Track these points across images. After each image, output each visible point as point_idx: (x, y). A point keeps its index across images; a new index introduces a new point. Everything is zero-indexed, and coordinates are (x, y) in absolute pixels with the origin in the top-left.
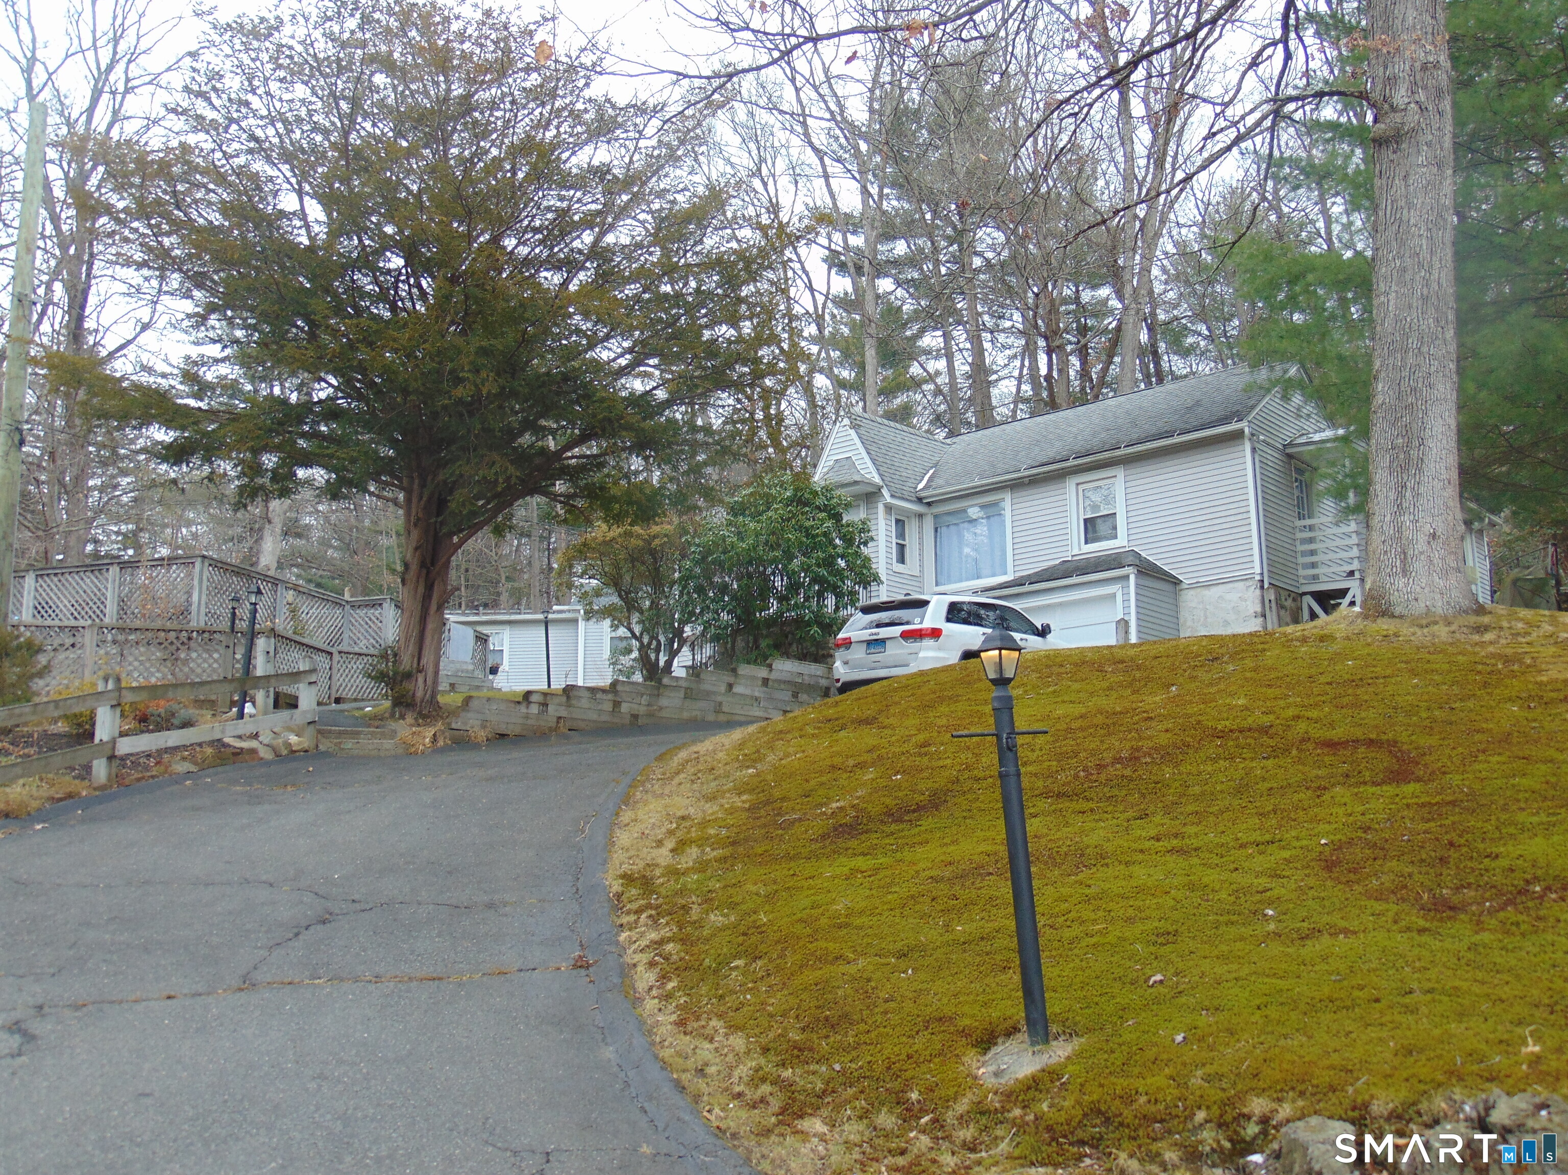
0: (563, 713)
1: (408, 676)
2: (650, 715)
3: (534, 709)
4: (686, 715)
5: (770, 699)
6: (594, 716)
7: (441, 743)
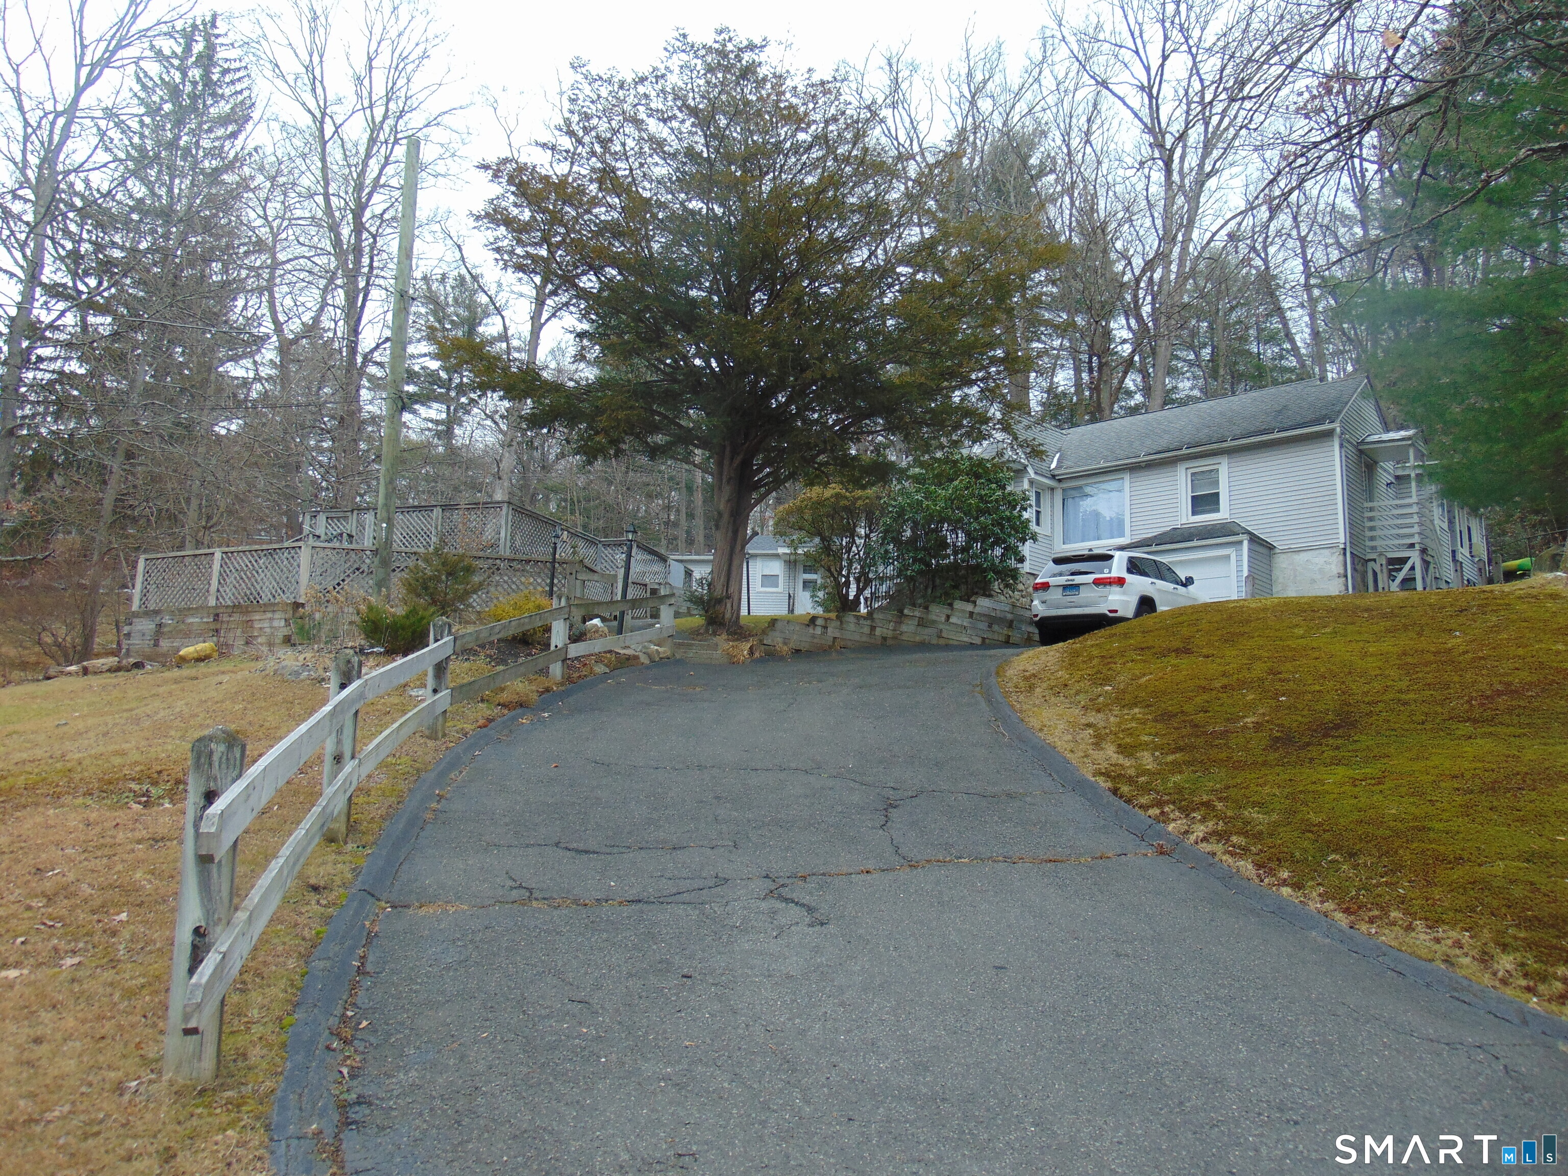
0: (837, 635)
1: (719, 601)
2: (894, 638)
3: (818, 631)
4: (918, 639)
5: (974, 628)
6: (857, 637)
7: (757, 655)
